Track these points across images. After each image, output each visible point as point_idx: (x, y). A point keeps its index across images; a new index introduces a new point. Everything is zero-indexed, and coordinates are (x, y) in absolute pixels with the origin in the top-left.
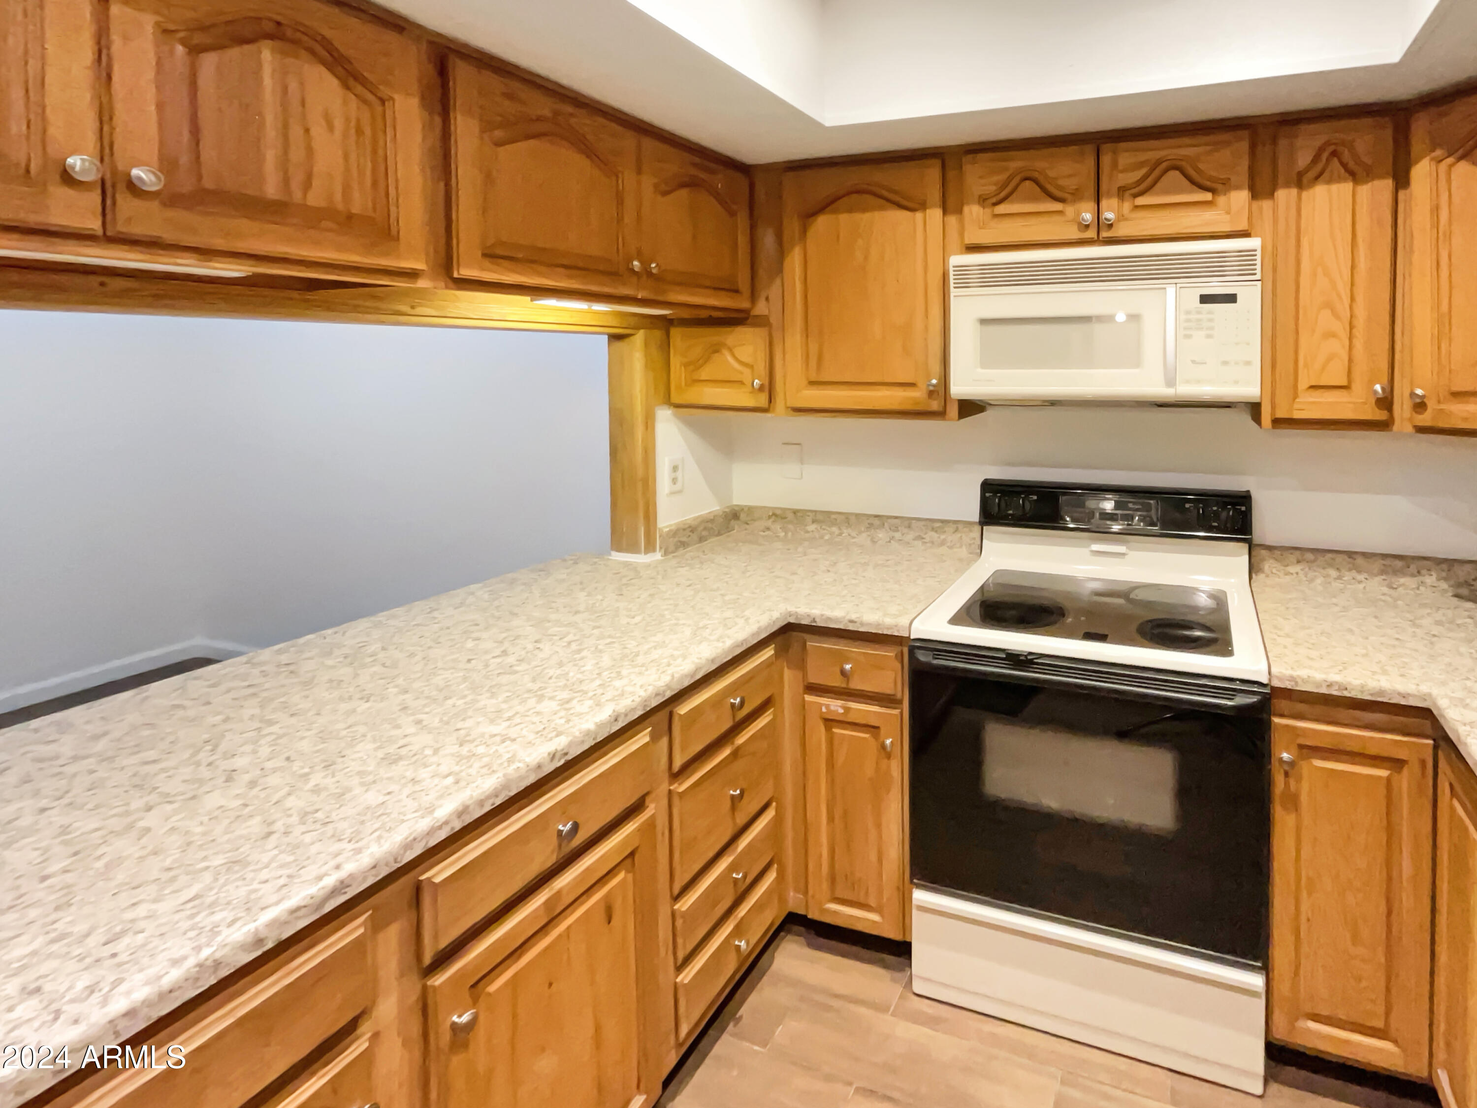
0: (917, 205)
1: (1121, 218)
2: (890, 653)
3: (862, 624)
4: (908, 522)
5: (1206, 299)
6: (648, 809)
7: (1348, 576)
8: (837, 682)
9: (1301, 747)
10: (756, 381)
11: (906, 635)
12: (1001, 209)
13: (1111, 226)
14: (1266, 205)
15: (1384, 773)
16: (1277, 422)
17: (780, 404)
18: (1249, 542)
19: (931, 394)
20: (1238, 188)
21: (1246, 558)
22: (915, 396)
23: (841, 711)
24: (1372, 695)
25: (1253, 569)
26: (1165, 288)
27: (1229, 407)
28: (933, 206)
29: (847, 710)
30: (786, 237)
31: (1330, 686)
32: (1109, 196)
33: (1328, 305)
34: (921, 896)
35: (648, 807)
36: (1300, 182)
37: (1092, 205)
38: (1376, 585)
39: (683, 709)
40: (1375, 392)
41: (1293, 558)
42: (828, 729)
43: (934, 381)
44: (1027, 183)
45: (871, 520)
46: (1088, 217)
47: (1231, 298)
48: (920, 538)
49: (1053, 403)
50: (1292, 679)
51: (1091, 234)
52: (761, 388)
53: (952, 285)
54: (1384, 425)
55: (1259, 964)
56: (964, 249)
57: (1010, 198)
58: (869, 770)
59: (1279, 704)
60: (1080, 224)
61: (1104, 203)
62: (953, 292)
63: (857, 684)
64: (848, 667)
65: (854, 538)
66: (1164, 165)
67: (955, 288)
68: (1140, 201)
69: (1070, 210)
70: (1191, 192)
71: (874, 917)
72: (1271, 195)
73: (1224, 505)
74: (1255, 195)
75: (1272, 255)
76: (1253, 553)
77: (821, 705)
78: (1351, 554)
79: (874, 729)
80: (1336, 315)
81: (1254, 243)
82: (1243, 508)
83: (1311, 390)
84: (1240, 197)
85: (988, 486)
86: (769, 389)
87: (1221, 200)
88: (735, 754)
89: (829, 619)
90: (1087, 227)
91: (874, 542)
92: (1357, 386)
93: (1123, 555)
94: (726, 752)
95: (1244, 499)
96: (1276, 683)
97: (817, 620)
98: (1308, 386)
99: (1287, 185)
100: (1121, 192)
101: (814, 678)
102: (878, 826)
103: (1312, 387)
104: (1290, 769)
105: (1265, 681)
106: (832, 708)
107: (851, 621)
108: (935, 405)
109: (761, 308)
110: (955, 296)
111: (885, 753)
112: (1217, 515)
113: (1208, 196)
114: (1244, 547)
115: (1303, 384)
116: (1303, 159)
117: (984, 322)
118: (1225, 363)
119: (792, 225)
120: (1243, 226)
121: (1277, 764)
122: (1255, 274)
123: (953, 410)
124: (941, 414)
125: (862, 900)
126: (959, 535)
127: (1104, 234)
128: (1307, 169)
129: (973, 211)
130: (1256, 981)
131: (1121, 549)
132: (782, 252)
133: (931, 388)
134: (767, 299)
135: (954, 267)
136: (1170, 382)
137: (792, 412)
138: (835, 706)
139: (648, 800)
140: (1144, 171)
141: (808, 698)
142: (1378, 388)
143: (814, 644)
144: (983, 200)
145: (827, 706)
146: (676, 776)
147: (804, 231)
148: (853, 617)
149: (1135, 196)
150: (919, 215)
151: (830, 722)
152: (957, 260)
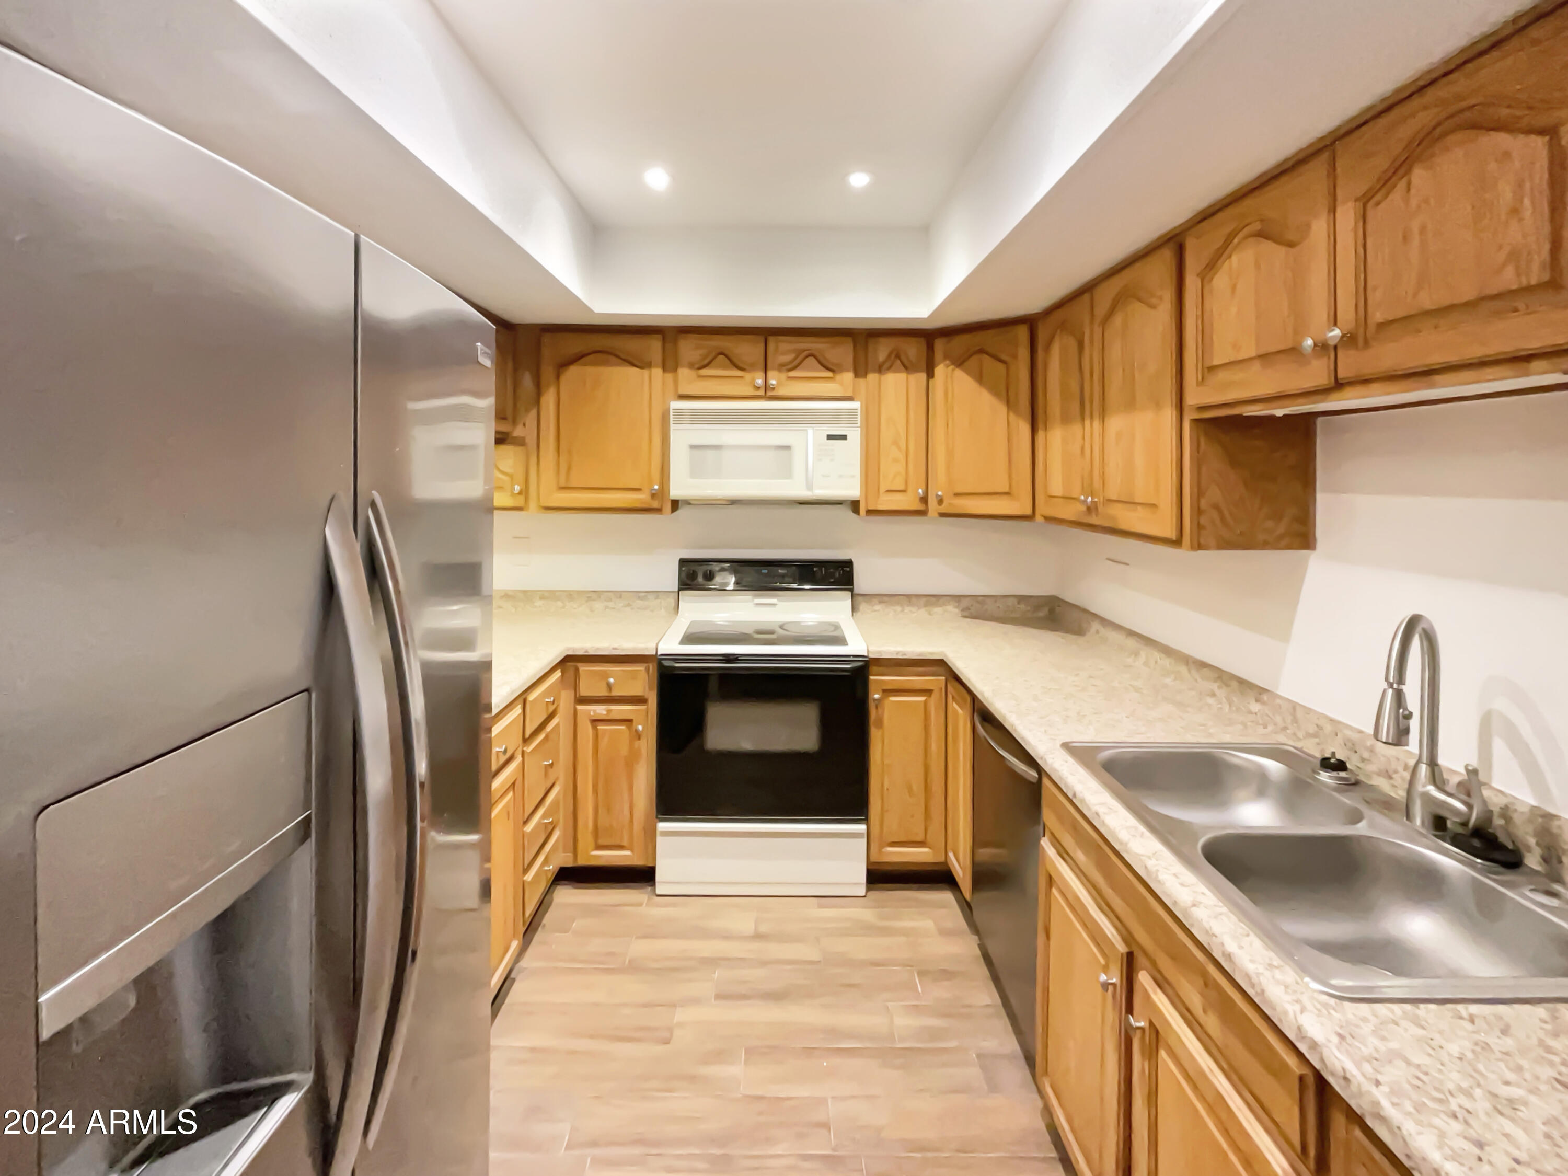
0: (642, 364)
1: (779, 384)
2: (640, 668)
3: (623, 650)
4: (619, 594)
5: (830, 437)
6: (517, 759)
7: (907, 609)
8: (602, 692)
9: (884, 691)
10: (516, 486)
11: (654, 653)
12: (704, 372)
13: (773, 389)
14: (861, 381)
15: (922, 699)
16: (870, 512)
17: (533, 505)
18: (851, 590)
19: (653, 496)
20: (848, 371)
21: (850, 601)
22: (641, 498)
23: (605, 713)
24: (918, 656)
25: (854, 609)
26: (806, 430)
27: (841, 504)
28: (656, 366)
29: (609, 711)
30: (543, 381)
31: (897, 654)
32: (773, 369)
33: (895, 443)
34: (662, 826)
35: (516, 758)
36: (880, 369)
37: (762, 374)
38: (922, 613)
39: (532, 697)
40: (919, 493)
41: (875, 601)
42: (595, 728)
43: (656, 487)
44: (721, 357)
45: (589, 595)
46: (760, 382)
47: (844, 437)
48: (629, 605)
49: (733, 502)
50: (880, 652)
51: (761, 393)
52: (520, 493)
53: (671, 422)
54: (922, 513)
55: (864, 818)
56: (677, 398)
57: (710, 365)
58: (624, 750)
59: (874, 669)
60: (755, 386)
61: (771, 374)
62: (672, 427)
63: (616, 693)
64: (612, 680)
65: (575, 609)
66: (806, 353)
67: (674, 424)
68: (792, 374)
69: (748, 376)
70: (821, 371)
71: (627, 853)
72: (865, 375)
73: (837, 569)
74: (857, 375)
75: (866, 411)
76: (854, 599)
77: (590, 711)
78: (908, 596)
79: (628, 722)
80: (899, 448)
81: (856, 405)
82: (848, 569)
83: (888, 493)
84: (848, 376)
85: (683, 562)
86: (525, 492)
87: (838, 377)
88: (547, 738)
89: (598, 649)
90: (759, 388)
91: (592, 610)
92: (910, 490)
93: (774, 605)
94: (542, 736)
95: (849, 564)
96: (871, 656)
97: (589, 651)
98: (885, 490)
99: (874, 371)
100: (782, 367)
101: (584, 691)
102: (631, 788)
103: (888, 491)
104: (879, 702)
105: (866, 654)
106: (598, 712)
107: (614, 649)
108: (655, 504)
109: (518, 432)
110: (674, 429)
111: (639, 736)
112: (832, 575)
113: (830, 374)
114: (849, 593)
115: (883, 488)
116: (882, 356)
117: (693, 447)
118: (841, 476)
119: (547, 372)
120: (849, 394)
121: (872, 701)
122: (857, 423)
123: (668, 507)
124: (658, 510)
125: (618, 842)
126: (659, 601)
127: (770, 393)
128: (884, 362)
129: (684, 373)
130: (862, 828)
131: (774, 601)
132: (539, 392)
133: (654, 492)
134: (524, 425)
135: (673, 410)
136: (810, 487)
137: (544, 511)
138: (600, 710)
139: (516, 755)
140: (793, 356)
141: (579, 707)
142: (920, 491)
143: (584, 668)
144: (691, 366)
145: (594, 711)
146: (526, 741)
147: (558, 377)
148: (616, 646)
149: (790, 370)
150: (645, 372)
151: (595, 722)
152: (676, 405)
